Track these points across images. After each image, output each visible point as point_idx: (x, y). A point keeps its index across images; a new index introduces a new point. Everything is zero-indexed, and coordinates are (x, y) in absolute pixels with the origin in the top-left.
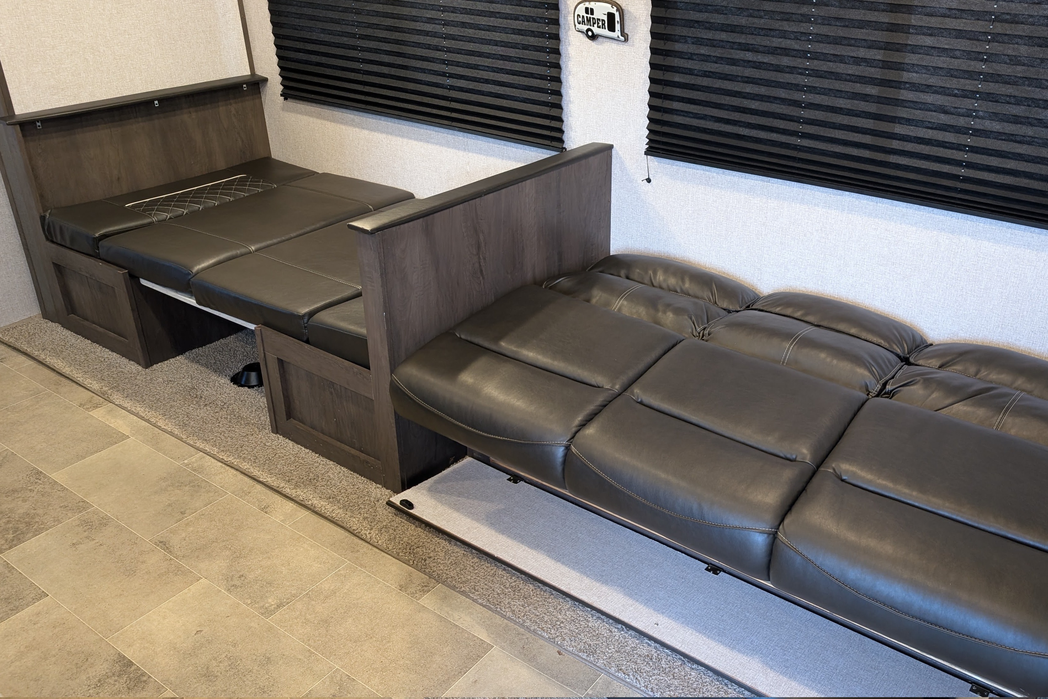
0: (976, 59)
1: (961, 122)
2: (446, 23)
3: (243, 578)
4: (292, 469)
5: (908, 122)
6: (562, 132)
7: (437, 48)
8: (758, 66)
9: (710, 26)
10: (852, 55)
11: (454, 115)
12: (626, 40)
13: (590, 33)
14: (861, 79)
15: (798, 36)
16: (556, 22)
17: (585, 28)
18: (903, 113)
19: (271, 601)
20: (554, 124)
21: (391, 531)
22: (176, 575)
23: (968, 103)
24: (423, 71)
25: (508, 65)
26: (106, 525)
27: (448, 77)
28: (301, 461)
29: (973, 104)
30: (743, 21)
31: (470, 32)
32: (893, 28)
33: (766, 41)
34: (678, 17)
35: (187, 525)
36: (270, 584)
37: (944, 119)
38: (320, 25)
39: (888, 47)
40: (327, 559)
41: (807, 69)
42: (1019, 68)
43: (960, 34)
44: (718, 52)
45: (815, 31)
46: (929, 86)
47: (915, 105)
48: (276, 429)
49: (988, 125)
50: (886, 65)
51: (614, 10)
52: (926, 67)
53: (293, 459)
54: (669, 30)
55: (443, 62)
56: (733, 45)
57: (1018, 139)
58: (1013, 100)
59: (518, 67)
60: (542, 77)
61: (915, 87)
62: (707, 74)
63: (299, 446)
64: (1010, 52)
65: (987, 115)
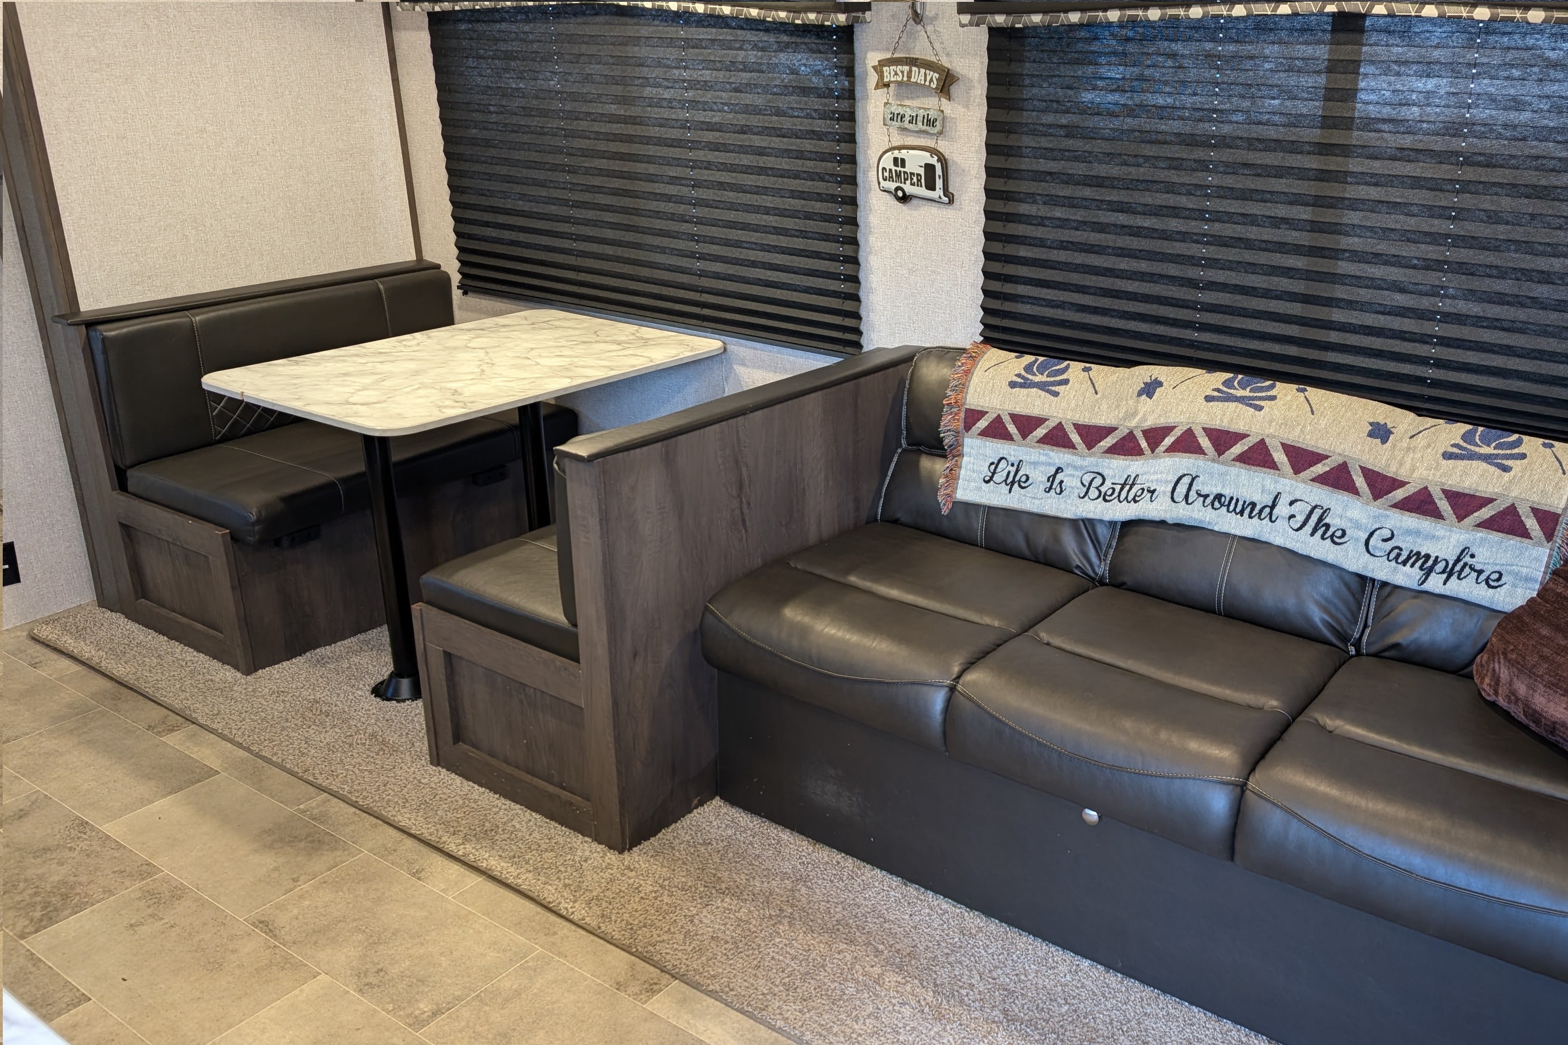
0: (1440, 217)
1: (1425, 303)
2: (697, 184)
3: (382, 974)
4: (459, 816)
5: (1351, 305)
6: (860, 333)
7: (683, 219)
8: (1136, 232)
9: (1069, 180)
10: (1267, 214)
11: (706, 312)
12: (951, 201)
13: (900, 194)
14: (1281, 247)
15: (1191, 190)
16: (852, 181)
17: (892, 186)
18: (1340, 292)
19: (424, 1006)
20: (849, 322)
21: (604, 905)
22: (283, 968)
23: (1432, 278)
24: (663, 250)
25: (784, 242)
26: (180, 898)
27: (699, 258)
28: (473, 805)
29: (1440, 279)
30: (1115, 171)
31: (730, 196)
32: (1323, 176)
33: (1147, 198)
34: (1023, 167)
35: (301, 897)
36: (422, 981)
37: (1400, 299)
38: (518, 189)
39: (1318, 202)
40: (509, 945)
41: (1205, 235)
42: (1501, 228)
43: (1416, 183)
44: (1079, 215)
45: (1215, 183)
46: (1376, 255)
47: (1357, 281)
48: (438, 758)
49: (1463, 307)
50: (1316, 227)
51: (934, 161)
52: (1371, 229)
53: (461, 802)
54: (1011, 186)
55: (692, 237)
56: (1100, 204)
57: (1505, 325)
58: (1495, 272)
59: (799, 243)
60: (833, 258)
61: (1357, 256)
62: (1063, 246)
63: (471, 783)
64: (1486, 206)
65: (1459, 293)
